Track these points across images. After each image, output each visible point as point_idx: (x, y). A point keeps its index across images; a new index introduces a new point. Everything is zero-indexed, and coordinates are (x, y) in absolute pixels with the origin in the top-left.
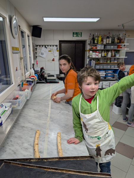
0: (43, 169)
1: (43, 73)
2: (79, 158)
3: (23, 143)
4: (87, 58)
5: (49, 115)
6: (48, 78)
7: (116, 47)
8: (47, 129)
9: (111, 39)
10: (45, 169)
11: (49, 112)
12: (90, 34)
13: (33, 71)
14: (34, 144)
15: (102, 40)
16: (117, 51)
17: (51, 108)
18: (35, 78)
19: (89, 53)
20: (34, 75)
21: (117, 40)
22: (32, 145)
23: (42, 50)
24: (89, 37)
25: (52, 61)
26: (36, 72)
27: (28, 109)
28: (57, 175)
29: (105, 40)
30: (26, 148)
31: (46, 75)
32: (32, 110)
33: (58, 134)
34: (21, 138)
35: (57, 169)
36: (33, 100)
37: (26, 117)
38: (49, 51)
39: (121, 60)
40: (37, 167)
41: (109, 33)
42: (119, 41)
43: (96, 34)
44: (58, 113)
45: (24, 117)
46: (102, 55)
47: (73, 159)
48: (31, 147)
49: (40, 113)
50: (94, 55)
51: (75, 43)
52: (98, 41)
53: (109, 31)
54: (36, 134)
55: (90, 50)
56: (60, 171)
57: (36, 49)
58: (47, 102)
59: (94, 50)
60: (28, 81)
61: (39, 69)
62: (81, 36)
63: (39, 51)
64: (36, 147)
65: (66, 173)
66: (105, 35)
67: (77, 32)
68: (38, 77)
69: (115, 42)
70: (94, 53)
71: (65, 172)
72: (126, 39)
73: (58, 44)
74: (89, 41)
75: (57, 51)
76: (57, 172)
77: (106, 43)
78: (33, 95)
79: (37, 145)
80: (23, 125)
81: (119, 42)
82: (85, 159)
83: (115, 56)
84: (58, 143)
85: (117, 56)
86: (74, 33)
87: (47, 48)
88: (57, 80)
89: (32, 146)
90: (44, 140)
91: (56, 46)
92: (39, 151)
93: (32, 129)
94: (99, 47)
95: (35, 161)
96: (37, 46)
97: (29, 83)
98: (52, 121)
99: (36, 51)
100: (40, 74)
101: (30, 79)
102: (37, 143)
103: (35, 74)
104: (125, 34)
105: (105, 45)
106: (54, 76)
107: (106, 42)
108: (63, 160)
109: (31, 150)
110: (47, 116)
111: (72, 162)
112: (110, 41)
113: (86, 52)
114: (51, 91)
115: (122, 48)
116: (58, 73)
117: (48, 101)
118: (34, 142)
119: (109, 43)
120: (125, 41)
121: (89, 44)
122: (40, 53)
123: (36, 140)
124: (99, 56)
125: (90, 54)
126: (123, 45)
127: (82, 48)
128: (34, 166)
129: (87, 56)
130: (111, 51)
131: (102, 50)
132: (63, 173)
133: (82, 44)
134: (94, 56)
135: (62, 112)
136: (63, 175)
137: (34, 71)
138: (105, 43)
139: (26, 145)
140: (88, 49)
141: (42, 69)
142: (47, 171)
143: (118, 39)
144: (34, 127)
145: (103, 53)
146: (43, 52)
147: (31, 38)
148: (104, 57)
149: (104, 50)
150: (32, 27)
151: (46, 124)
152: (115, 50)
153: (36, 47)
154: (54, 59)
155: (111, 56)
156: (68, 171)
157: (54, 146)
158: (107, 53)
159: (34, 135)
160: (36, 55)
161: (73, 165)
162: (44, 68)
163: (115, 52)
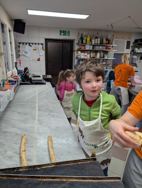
0: (36, 179)
1: (27, 74)
2: (80, 162)
3: (6, 151)
4: (75, 58)
5: (37, 118)
6: (33, 79)
7: (105, 47)
8: (35, 133)
9: (100, 39)
10: (38, 179)
11: (37, 114)
12: (79, 33)
13: (15, 71)
14: (20, 152)
15: (91, 41)
16: (106, 52)
17: (39, 110)
18: (19, 79)
19: (77, 53)
20: (17, 75)
21: (105, 40)
22: (18, 152)
23: (25, 48)
24: (77, 36)
25: (38, 60)
26: (19, 72)
27: (11, 112)
28: (55, 185)
29: (93, 41)
30: (10, 156)
31: (30, 76)
32: (16, 113)
33: (49, 138)
34: (4, 145)
35: (54, 178)
36: (16, 103)
37: (9, 121)
38: (34, 50)
39: (109, 61)
40: (27, 177)
41: (98, 33)
42: (107, 41)
43: (85, 33)
44: (47, 116)
45: (7, 120)
46: (90, 56)
47: (73, 164)
48: (16, 154)
49: (26, 116)
50: (82, 55)
51: (63, 42)
52: (86, 41)
53: (98, 31)
54: (22, 139)
55: (78, 50)
56: (58, 180)
57: (19, 46)
58: (33, 104)
59: (82, 50)
60: (10, 81)
61: (23, 69)
62: (69, 35)
63: (23, 49)
64: (22, 154)
65: (67, 181)
66: (94, 35)
67: (65, 30)
68: (22, 77)
69: (104, 43)
70: (83, 54)
71: (64, 180)
72: (114, 40)
73: (43, 42)
74: (77, 41)
75: (43, 50)
76: (55, 181)
77: (95, 44)
78: (16, 97)
79: (24, 152)
80: (5, 130)
81: (107, 43)
82: (87, 162)
83: (103, 57)
84: (50, 148)
85: (106, 58)
86: (61, 31)
87: (31, 46)
88: (44, 81)
89: (18, 154)
90: (33, 146)
91: (41, 44)
92: (27, 159)
93: (17, 134)
94: (88, 47)
95: (24, 170)
96: (20, 43)
97: (12, 82)
98: (40, 124)
99: (19, 49)
100: (23, 74)
101: (12, 79)
102: (24, 150)
103: (18, 73)
104: (113, 35)
105: (94, 46)
106: (40, 77)
107: (95, 42)
108: (60, 165)
109: (17, 159)
110: (35, 119)
111: (72, 167)
112: (99, 41)
113: (74, 52)
114: (37, 93)
115: (110, 49)
116: (44, 74)
117: (34, 102)
118: (20, 148)
119: (97, 44)
120: (113, 42)
121: (77, 44)
122: (24, 52)
123: (23, 147)
124: (88, 56)
125: (79, 55)
126: (111, 47)
127: (70, 48)
128: (24, 177)
129: (76, 57)
130: (100, 52)
131: (91, 51)
132: (63, 182)
133: (70, 44)
134: (82, 57)
135: (52, 114)
136: (62, 184)
137: (17, 70)
138: (93, 43)
139: (10, 153)
140: (76, 49)
141: (26, 69)
142: (41, 181)
143: (107, 40)
144: (19, 132)
145: (92, 54)
146: (27, 50)
147: (12, 33)
148: (93, 57)
149: (93, 51)
150: (14, 22)
151: (33, 127)
152: (103, 51)
153: (19, 45)
154: (39, 58)
155: (100, 57)
156: (68, 179)
157: (44, 151)
158: (95, 53)
159: (20, 141)
160: (19, 54)
161: (74, 170)
162: (28, 68)
163: (104, 53)
